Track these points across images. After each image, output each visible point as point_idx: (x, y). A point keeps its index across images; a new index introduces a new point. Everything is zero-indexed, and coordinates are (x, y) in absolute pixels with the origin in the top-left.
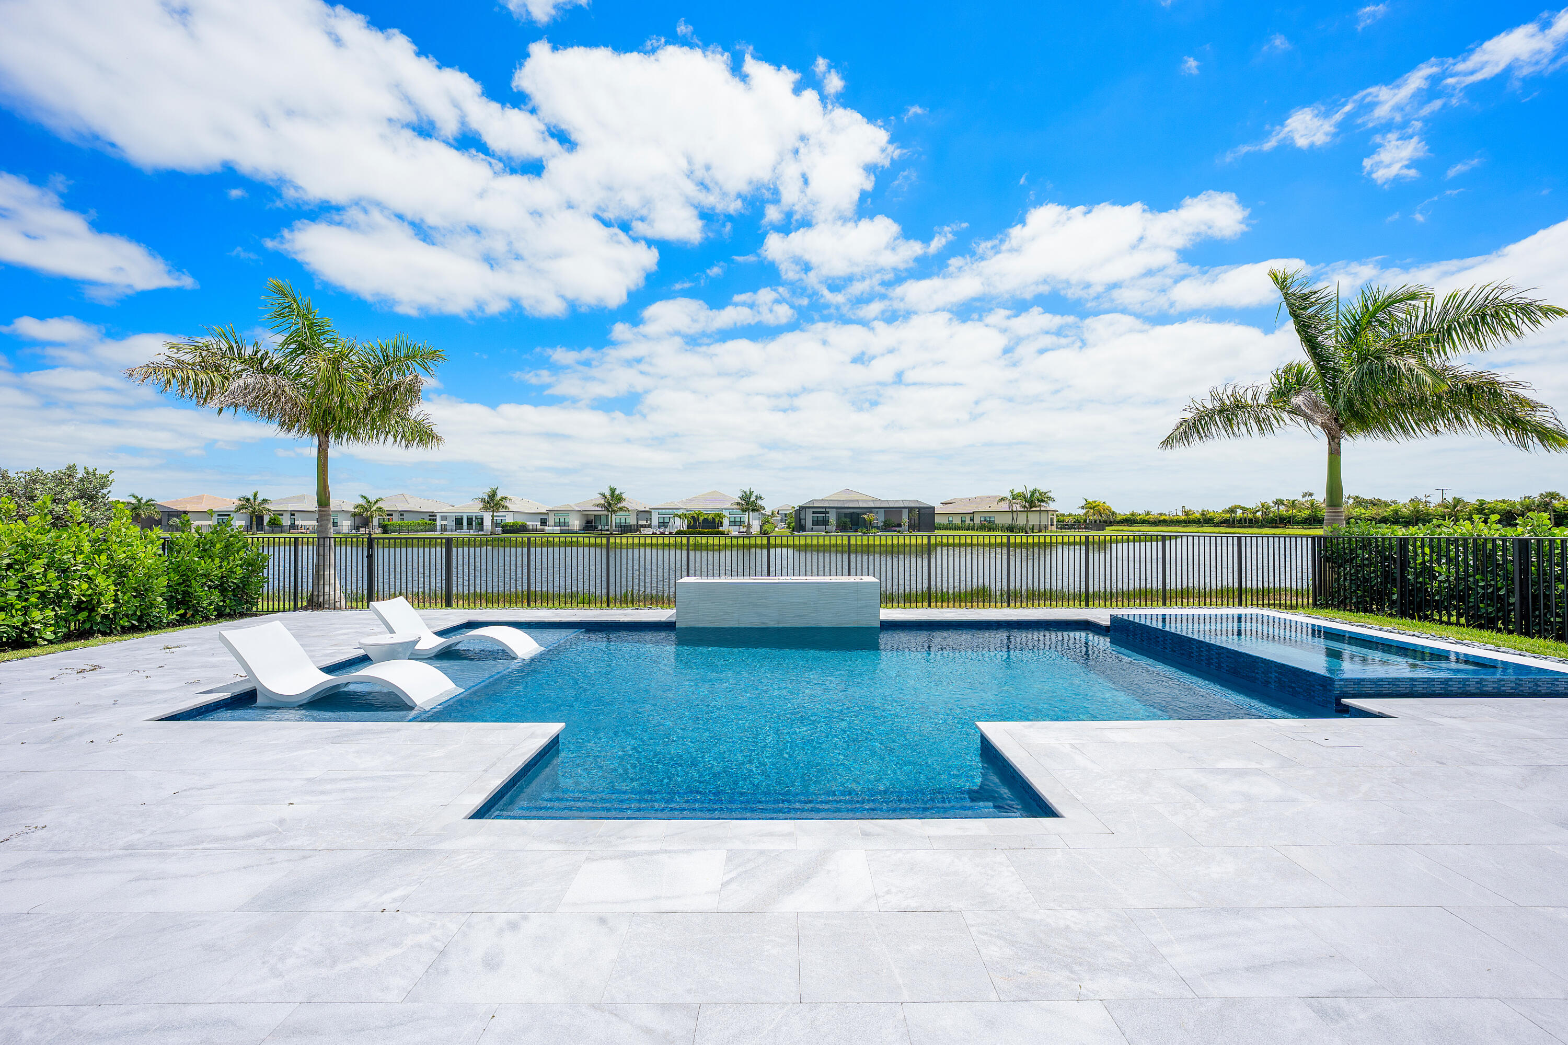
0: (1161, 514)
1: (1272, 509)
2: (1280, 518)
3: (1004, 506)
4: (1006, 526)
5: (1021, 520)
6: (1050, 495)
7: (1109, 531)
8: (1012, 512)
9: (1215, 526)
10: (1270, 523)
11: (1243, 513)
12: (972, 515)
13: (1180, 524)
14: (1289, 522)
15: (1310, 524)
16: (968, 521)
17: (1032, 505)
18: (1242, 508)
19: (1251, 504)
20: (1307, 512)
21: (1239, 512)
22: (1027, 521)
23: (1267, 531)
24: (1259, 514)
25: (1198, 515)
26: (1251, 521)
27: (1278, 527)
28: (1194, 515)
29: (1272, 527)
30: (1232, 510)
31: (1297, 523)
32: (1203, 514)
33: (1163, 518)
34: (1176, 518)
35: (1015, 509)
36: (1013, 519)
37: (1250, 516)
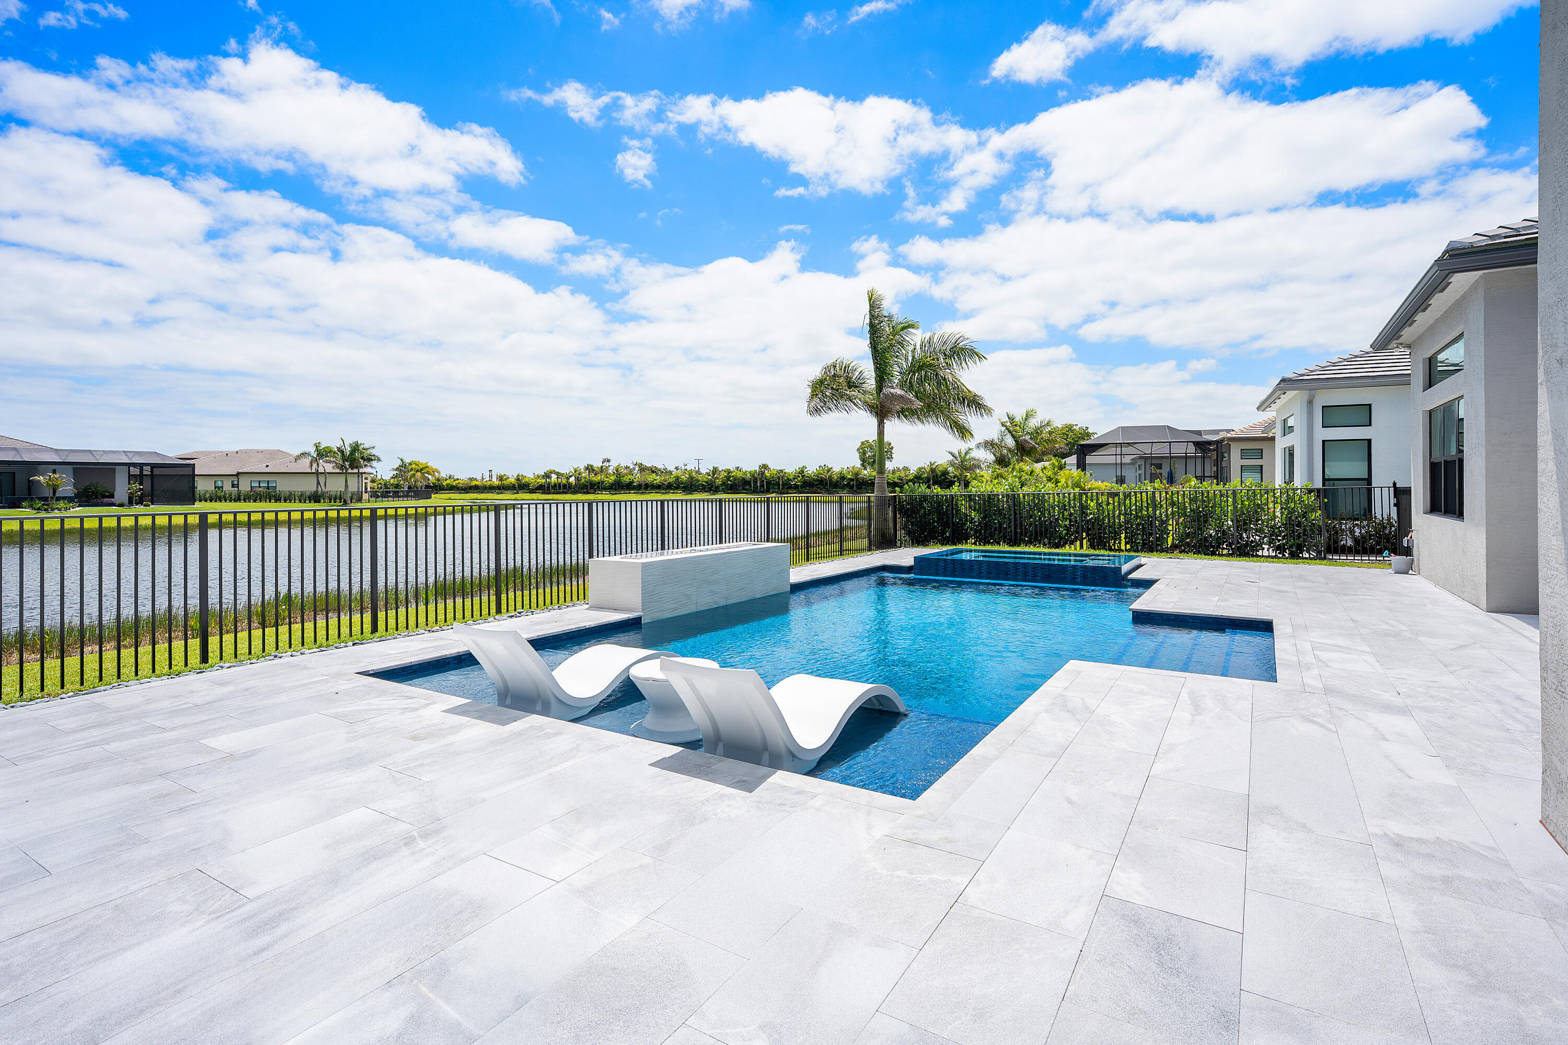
0: (471, 479)
1: (583, 475)
2: (590, 484)
3: (304, 465)
4: (308, 494)
5: (335, 485)
6: (373, 452)
7: (437, 500)
8: (317, 473)
9: (530, 493)
10: (582, 489)
11: (557, 478)
12: (235, 479)
13: (493, 491)
14: (598, 487)
15: (616, 490)
16: (227, 487)
17: (354, 463)
18: (558, 474)
19: (565, 469)
20: (613, 478)
21: (554, 476)
22: (346, 486)
23: (580, 497)
24: (572, 480)
25: (512, 480)
26: (565, 486)
27: (589, 493)
28: (508, 480)
29: (584, 493)
30: (547, 476)
31: (605, 489)
32: (518, 479)
33: (474, 483)
34: (489, 483)
35: (321, 470)
36: (318, 483)
37: (564, 481)
